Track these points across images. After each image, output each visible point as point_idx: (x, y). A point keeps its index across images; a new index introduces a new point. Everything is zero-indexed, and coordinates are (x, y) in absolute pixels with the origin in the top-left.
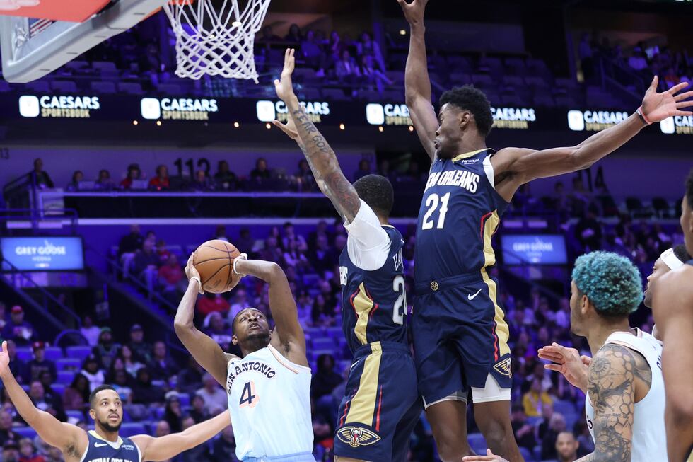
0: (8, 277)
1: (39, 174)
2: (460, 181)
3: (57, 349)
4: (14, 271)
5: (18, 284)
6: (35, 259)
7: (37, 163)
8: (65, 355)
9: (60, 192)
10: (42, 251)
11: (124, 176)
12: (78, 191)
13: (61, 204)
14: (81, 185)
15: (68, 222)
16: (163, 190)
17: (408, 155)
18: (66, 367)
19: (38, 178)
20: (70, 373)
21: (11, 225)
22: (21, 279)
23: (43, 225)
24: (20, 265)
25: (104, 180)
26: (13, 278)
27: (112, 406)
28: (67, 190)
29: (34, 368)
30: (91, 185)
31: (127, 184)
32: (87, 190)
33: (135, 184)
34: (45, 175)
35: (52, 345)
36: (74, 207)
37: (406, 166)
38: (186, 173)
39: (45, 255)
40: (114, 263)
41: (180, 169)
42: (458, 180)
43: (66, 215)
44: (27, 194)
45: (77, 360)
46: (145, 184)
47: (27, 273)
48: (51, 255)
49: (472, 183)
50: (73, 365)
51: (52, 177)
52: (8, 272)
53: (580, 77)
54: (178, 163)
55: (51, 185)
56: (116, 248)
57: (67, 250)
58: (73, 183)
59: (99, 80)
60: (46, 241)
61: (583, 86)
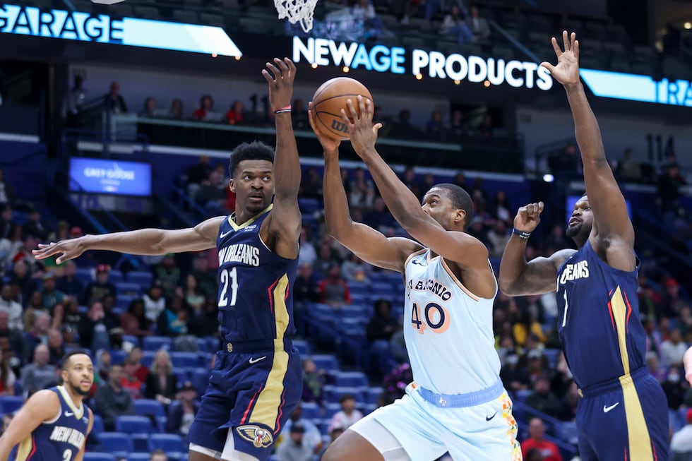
0: (75, 197)
1: (115, 98)
2: (242, 257)
3: (118, 273)
4: (81, 192)
5: (84, 205)
6: (104, 182)
7: (114, 87)
8: (125, 279)
9: (133, 118)
10: (111, 174)
11: (197, 106)
12: (151, 117)
13: (134, 129)
14: (155, 113)
15: (138, 148)
16: (237, 123)
17: (483, 110)
18: (125, 291)
19: (113, 101)
20: (128, 298)
21: (83, 146)
22: (88, 200)
23: (115, 148)
24: (87, 187)
25: (177, 108)
26: (80, 200)
27: (86, 372)
28: (140, 115)
29: (95, 290)
30: (165, 112)
31: (200, 115)
32: (160, 117)
33: (210, 115)
34: (120, 99)
35: (113, 268)
36: (148, 133)
37: (479, 120)
38: (260, 109)
39: (113, 179)
40: (181, 192)
41: (255, 105)
42: (240, 255)
43: (139, 141)
44: (100, 116)
45: (136, 286)
46: (219, 116)
47: (95, 195)
48: (119, 180)
49: (253, 258)
50: (132, 291)
51: (127, 101)
52: (75, 192)
53: (659, 46)
54: (254, 98)
55: (124, 110)
56: (184, 178)
57: (136, 176)
58: (146, 109)
59: (183, 9)
60: (115, 164)
61: (661, 57)
